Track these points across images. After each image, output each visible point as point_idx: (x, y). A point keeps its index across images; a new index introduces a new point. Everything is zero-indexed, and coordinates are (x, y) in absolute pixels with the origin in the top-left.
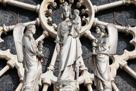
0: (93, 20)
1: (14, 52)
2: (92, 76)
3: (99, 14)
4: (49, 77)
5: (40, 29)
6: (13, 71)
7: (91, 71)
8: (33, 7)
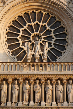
0: (43, 40)
1: (25, 47)
2: (42, 52)
3: (44, 38)
4: (33, 53)
5: (30, 41)
6: (25, 51)
7: (42, 51)
8: (29, 36)
